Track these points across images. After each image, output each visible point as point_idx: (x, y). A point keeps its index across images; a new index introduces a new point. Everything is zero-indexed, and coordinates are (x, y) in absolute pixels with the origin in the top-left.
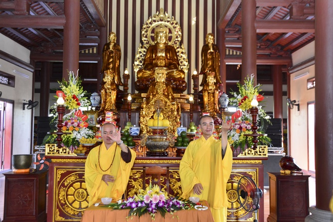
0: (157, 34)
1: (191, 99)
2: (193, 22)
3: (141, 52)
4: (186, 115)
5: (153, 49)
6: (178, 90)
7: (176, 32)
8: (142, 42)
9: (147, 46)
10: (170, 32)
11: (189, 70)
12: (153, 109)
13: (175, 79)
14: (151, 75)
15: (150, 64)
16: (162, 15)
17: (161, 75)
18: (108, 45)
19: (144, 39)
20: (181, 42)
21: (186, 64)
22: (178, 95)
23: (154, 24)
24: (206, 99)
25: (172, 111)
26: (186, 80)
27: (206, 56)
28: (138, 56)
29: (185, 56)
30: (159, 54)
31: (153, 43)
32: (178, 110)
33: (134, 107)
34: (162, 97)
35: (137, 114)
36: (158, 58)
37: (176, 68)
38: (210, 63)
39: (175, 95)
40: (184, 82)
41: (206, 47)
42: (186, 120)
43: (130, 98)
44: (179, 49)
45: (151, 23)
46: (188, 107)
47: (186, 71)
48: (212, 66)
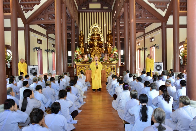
0: (94, 30)
1: (104, 50)
2: (105, 25)
3: (89, 35)
4: (103, 54)
5: (93, 35)
6: (101, 47)
7: (100, 29)
8: (89, 32)
9: (91, 34)
10: (98, 29)
11: (104, 40)
12: (94, 53)
13: (100, 44)
14: (93, 43)
15: (92, 39)
16: (95, 24)
17: (96, 44)
18: (80, 34)
19: (90, 31)
20: (101, 32)
21: (103, 38)
22: (101, 48)
23: (93, 27)
24: (108, 50)
25: (99, 54)
26: (103, 44)
27: (108, 37)
28: (89, 37)
29: (103, 36)
30: (95, 36)
31: (93, 33)
32: (101, 53)
33: (88, 52)
34: (97, 50)
35: (90, 54)
36: (95, 37)
37: (100, 40)
38: (110, 39)
39: (100, 49)
40: (102, 44)
41: (109, 34)
42: (103, 55)
43: (88, 50)
44: (101, 34)
45: (92, 27)
46: (104, 52)
47: (103, 41)
48: (110, 40)
